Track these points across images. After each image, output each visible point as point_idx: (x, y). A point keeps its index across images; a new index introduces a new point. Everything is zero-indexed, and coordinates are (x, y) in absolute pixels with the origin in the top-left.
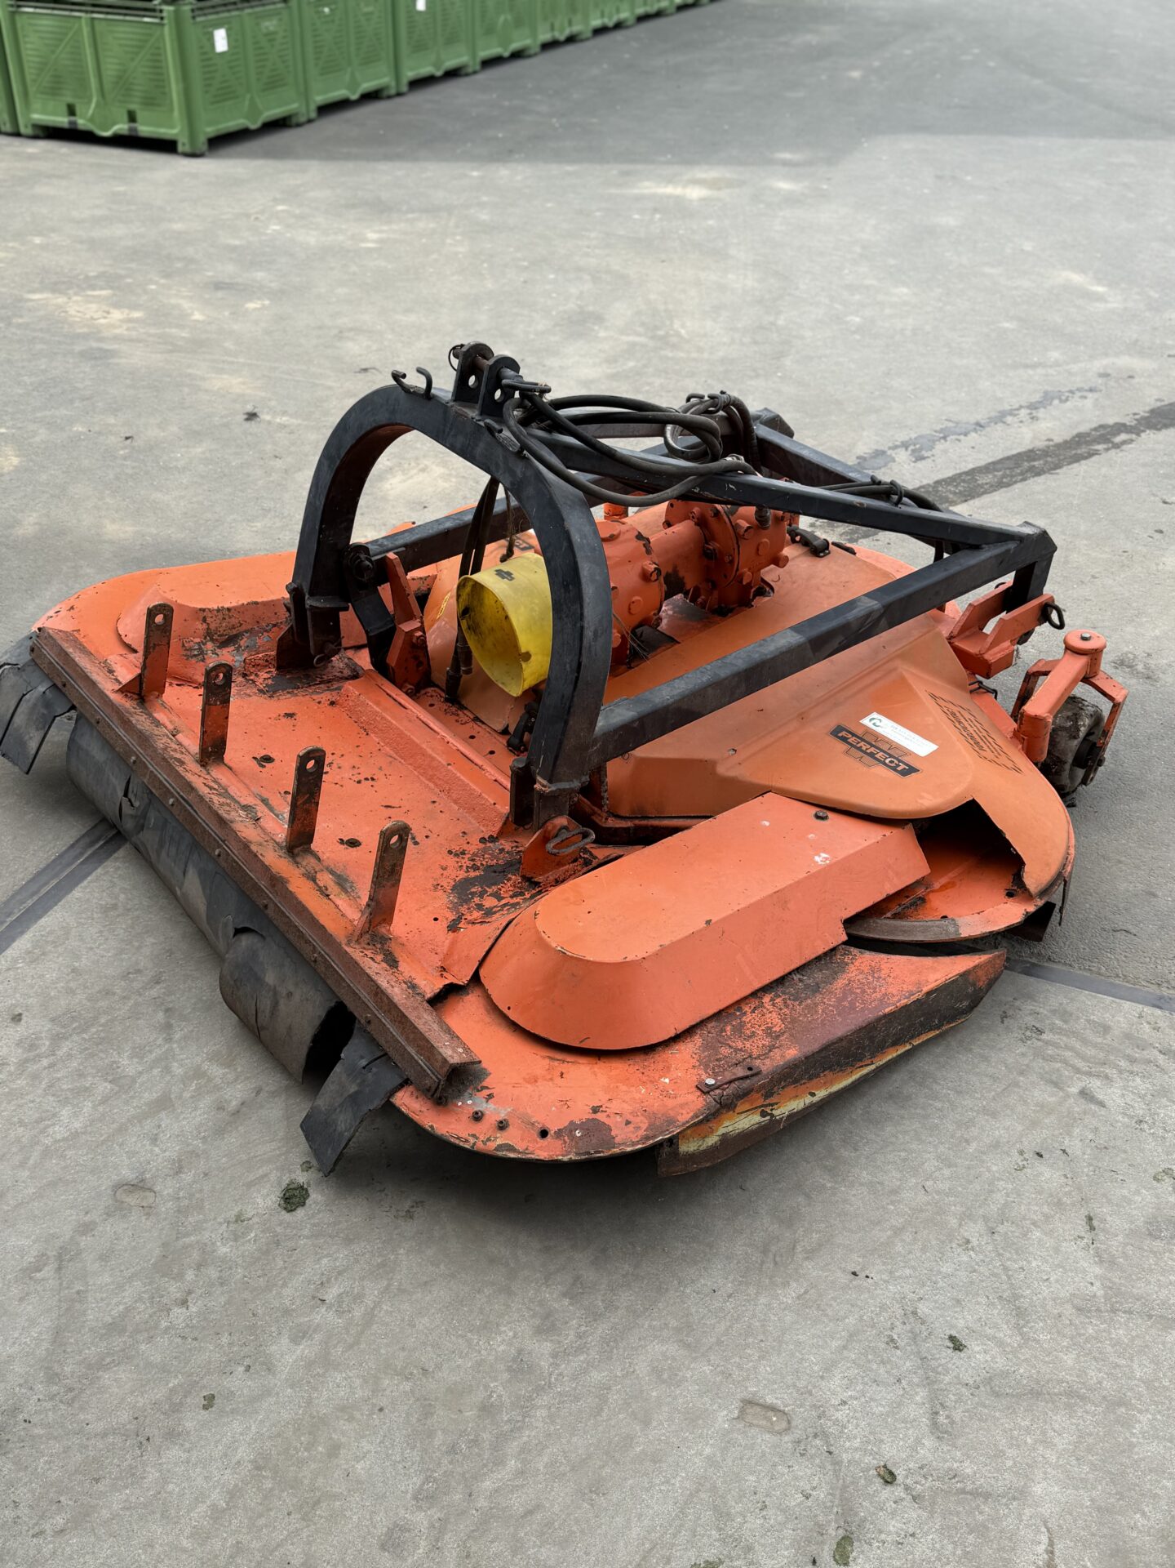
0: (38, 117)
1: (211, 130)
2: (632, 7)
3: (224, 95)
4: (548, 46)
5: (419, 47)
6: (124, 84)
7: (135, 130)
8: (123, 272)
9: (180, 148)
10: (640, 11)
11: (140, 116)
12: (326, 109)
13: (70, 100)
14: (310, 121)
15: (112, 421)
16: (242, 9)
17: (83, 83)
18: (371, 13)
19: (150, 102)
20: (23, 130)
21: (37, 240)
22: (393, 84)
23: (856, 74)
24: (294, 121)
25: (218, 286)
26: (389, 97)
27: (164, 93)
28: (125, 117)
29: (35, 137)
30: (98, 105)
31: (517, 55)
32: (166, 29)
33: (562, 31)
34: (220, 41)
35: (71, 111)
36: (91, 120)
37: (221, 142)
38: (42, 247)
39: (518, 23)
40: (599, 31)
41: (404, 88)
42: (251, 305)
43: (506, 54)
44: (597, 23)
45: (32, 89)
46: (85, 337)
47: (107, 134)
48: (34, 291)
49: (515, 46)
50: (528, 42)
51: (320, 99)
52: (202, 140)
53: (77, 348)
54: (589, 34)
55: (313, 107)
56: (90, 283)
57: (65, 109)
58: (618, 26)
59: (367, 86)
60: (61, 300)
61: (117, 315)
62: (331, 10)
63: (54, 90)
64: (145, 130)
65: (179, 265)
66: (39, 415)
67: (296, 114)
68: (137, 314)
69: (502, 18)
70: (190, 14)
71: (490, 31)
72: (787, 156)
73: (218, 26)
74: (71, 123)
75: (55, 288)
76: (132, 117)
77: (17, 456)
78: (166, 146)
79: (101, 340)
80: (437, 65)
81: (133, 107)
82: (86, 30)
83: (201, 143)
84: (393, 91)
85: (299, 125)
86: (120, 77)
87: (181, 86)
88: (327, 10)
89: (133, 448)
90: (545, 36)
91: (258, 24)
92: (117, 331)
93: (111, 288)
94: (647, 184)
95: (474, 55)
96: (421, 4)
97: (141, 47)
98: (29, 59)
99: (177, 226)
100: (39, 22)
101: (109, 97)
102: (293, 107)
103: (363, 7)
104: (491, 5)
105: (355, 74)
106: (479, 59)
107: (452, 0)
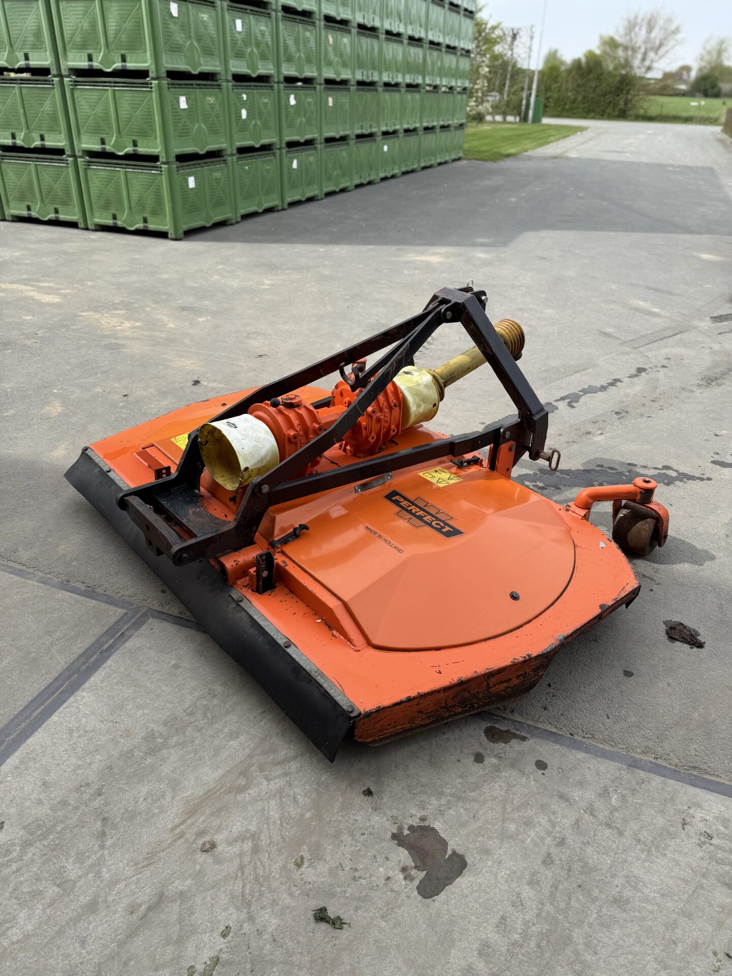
0: (98, 220)
1: (186, 227)
2: (400, 168)
3: (193, 209)
4: (358, 186)
5: (294, 186)
6: (141, 204)
7: (147, 227)
8: (133, 301)
9: (170, 236)
10: (404, 169)
11: (149, 220)
12: (246, 217)
13: (114, 212)
14: (237, 223)
15: (117, 385)
16: (203, 167)
17: (121, 204)
18: (269, 169)
19: (154, 213)
20: (90, 227)
21: (90, 284)
22: (280, 204)
23: (513, 199)
24: (229, 222)
25: (184, 309)
26: (278, 211)
27: (162, 209)
28: (142, 220)
29: (96, 230)
30: (128, 214)
31: (343, 190)
32: (163, 177)
33: (365, 179)
34: (192, 182)
35: (115, 217)
36: (124, 222)
37: (190, 233)
38: (92, 287)
39: (344, 175)
40: (384, 179)
41: (286, 207)
42: (200, 320)
43: (338, 190)
44: (382, 175)
45: (95, 207)
46: (108, 336)
47: (132, 229)
48: (84, 311)
49: (342, 186)
50: (348, 184)
51: (243, 212)
52: (181, 231)
53: (103, 343)
54: (378, 180)
55: (239, 215)
56: (115, 307)
57: (111, 216)
58: (393, 177)
59: (267, 205)
60: (98, 316)
61: (127, 324)
62: (249, 168)
63: (107, 206)
64: (152, 227)
65: (164, 297)
66: (77, 382)
67: (230, 219)
68: (138, 324)
69: (335, 173)
70: (176, 169)
71: (329, 178)
72: (482, 240)
73: (190, 175)
74: (114, 223)
75: (95, 310)
76: (145, 221)
77: (61, 406)
78: (163, 235)
79: (117, 338)
80: (302, 195)
81: (145, 215)
82: (123, 177)
83: (181, 234)
84: (280, 208)
85: (231, 225)
86: (139, 201)
87: (170, 205)
88: (247, 168)
89: (128, 401)
90: (357, 181)
91: (211, 174)
92: (127, 333)
93: (126, 309)
94: (411, 255)
95: (321, 191)
96: (295, 165)
97: (150, 186)
98: (94, 190)
99: (164, 276)
100: (99, 173)
101: (134, 210)
102: (229, 215)
103: (265, 166)
104: (330, 165)
105: (261, 199)
106: (324, 192)
107: (310, 163)
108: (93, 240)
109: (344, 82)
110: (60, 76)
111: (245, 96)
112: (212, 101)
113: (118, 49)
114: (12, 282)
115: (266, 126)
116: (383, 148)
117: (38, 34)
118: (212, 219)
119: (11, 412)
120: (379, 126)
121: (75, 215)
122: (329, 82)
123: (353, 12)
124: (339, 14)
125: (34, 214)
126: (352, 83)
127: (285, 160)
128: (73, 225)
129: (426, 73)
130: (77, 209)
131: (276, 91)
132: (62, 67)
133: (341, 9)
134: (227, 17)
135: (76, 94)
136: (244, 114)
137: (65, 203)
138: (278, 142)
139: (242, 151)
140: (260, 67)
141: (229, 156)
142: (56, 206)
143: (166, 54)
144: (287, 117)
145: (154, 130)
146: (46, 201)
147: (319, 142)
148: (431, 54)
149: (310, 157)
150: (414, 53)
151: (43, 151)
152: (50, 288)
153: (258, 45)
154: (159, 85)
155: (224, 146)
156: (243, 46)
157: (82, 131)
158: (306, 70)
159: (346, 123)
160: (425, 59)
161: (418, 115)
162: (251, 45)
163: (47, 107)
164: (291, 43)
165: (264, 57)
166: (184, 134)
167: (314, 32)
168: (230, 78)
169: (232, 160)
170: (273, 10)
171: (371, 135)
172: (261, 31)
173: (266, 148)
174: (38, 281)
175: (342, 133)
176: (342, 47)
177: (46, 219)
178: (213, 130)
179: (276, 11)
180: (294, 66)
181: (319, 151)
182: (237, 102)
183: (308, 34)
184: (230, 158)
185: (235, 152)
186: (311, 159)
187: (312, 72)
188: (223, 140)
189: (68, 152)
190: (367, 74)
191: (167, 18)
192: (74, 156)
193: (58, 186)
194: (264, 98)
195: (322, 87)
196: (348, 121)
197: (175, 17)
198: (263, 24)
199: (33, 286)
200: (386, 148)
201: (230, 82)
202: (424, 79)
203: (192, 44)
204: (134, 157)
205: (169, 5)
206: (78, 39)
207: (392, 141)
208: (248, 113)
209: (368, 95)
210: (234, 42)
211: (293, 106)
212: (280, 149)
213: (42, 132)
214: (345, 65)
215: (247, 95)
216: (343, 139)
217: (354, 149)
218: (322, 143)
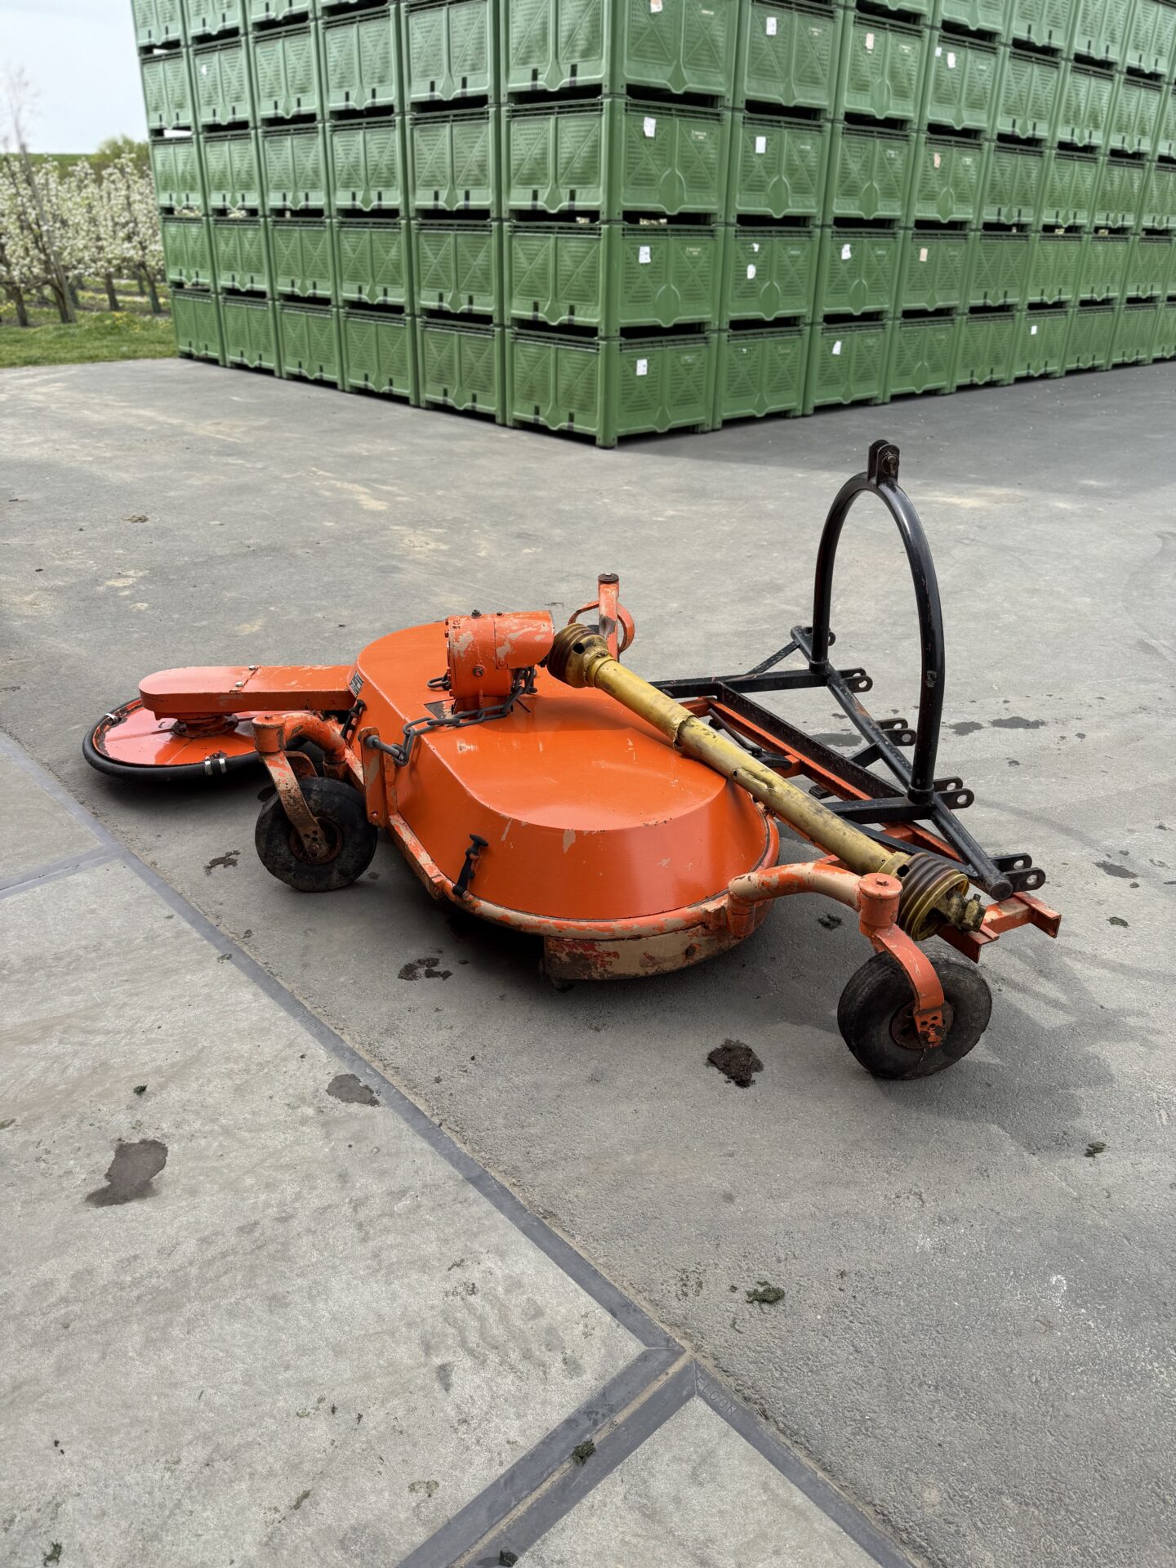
0: (518, 415)
1: (622, 431)
2: (1062, 363)
3: (640, 406)
4: (964, 388)
5: (830, 381)
6: (569, 394)
7: (572, 427)
8: (468, 519)
9: (599, 442)
10: (1071, 366)
11: (576, 418)
12: (729, 423)
13: (537, 403)
14: (715, 430)
15: (346, 613)
16: (664, 346)
17: (546, 391)
18: (788, 354)
19: (584, 408)
20: (506, 422)
21: (440, 493)
22: (800, 408)
24: (700, 429)
25: (519, 536)
26: (795, 417)
27: (593, 403)
28: (567, 418)
29: (514, 428)
30: (552, 408)
31: (931, 393)
32: (600, 357)
33: (981, 377)
34: (642, 368)
36: (547, 419)
37: (628, 440)
38: (439, 498)
39: (936, 368)
40: (1022, 380)
41: (810, 411)
42: (527, 551)
43: (920, 392)
44: (1020, 373)
45: (517, 395)
46: (393, 557)
47: (555, 429)
48: (398, 525)
49: (930, 386)
50: (944, 383)
51: (727, 415)
52: (615, 437)
53: (381, 564)
54: (1010, 381)
55: (719, 420)
56: (440, 524)
57: (533, 410)
59: (774, 407)
60: (409, 532)
61: (432, 546)
62: (749, 350)
63: (529, 396)
64: (578, 427)
65: (511, 519)
66: (306, 602)
67: (703, 424)
68: (444, 547)
69: (919, 364)
70: (619, 348)
71: (904, 373)
73: (641, 357)
74: (536, 420)
75: (413, 525)
76: (571, 418)
77: (261, 626)
78: (588, 440)
79: (401, 561)
80: (846, 397)
81: (572, 410)
82: (553, 356)
83: (614, 442)
84: (800, 413)
85: (704, 432)
86: (568, 390)
87: (604, 398)
88: (745, 350)
89: (337, 633)
90: (963, 380)
91: (678, 357)
92: (419, 557)
93: (449, 528)
94: (937, 493)
95: (885, 391)
96: (837, 349)
97: (583, 369)
98: (518, 374)
99: (540, 493)
100: (528, 350)
101: (560, 403)
102: (701, 419)
103: (780, 349)
104: (909, 354)
105: (762, 398)
106: (889, 395)
107: (869, 348)
108: (499, 440)
109: (957, 226)
110: (500, 219)
111: (756, 247)
112: (695, 254)
113: (567, 184)
114: (354, 481)
115: (790, 290)
116: (1030, 330)
117: (482, 167)
118: (669, 421)
119: (204, 623)
120: (1023, 292)
121: (492, 405)
122: (922, 224)
123: (993, 118)
124: (959, 120)
125: (450, 401)
126: (974, 227)
127: (819, 342)
128: (488, 418)
129: (1146, 209)
130: (496, 398)
131: (816, 239)
132: (504, 208)
133: (965, 114)
134: (741, 132)
135: (515, 243)
136: (751, 271)
137: (485, 389)
138: (810, 315)
139: (738, 325)
140: (790, 203)
141: (714, 331)
142: (475, 392)
143: (626, 187)
144: (832, 277)
145: (595, 292)
146: (465, 385)
147: (890, 316)
148: (1160, 178)
149: (869, 339)
150: (1122, 178)
151: (470, 317)
152: (388, 492)
153: (792, 171)
154: (610, 230)
155: (707, 317)
156: (763, 173)
157: (515, 292)
158: (879, 207)
159: (952, 287)
160: (1145, 187)
161: (1117, 278)
162: (779, 172)
163: (481, 258)
164: (854, 167)
165: (801, 189)
166: (640, 298)
167: (905, 151)
168: (733, 220)
169: (719, 337)
170: (827, 120)
171: (1005, 308)
172: (801, 151)
173: (787, 323)
174: (385, 483)
175: (940, 304)
176: (961, 170)
177: (461, 408)
178: (692, 295)
179: (833, 121)
180: (857, 202)
181: (889, 331)
182: (741, 254)
183: (892, 153)
184: (714, 336)
185: (726, 326)
186: (871, 342)
187: (894, 210)
188: (708, 309)
189: (496, 320)
190: (1010, 210)
191: (636, 138)
192: (502, 325)
193: (479, 365)
194: (793, 250)
195: (910, 232)
196: (958, 285)
197: (650, 138)
198: (810, 141)
199: (372, 488)
200: (1034, 330)
201: (733, 225)
202: (1139, 218)
203: (673, 173)
204: (569, 329)
205: (643, 121)
206: (525, 170)
207: (1048, 319)
208: (757, 270)
209: (1005, 247)
210: (748, 169)
211: (846, 261)
212: (812, 324)
213: (471, 293)
214: (962, 199)
215: (761, 244)
216: (943, 313)
217: (965, 329)
218: (898, 319)
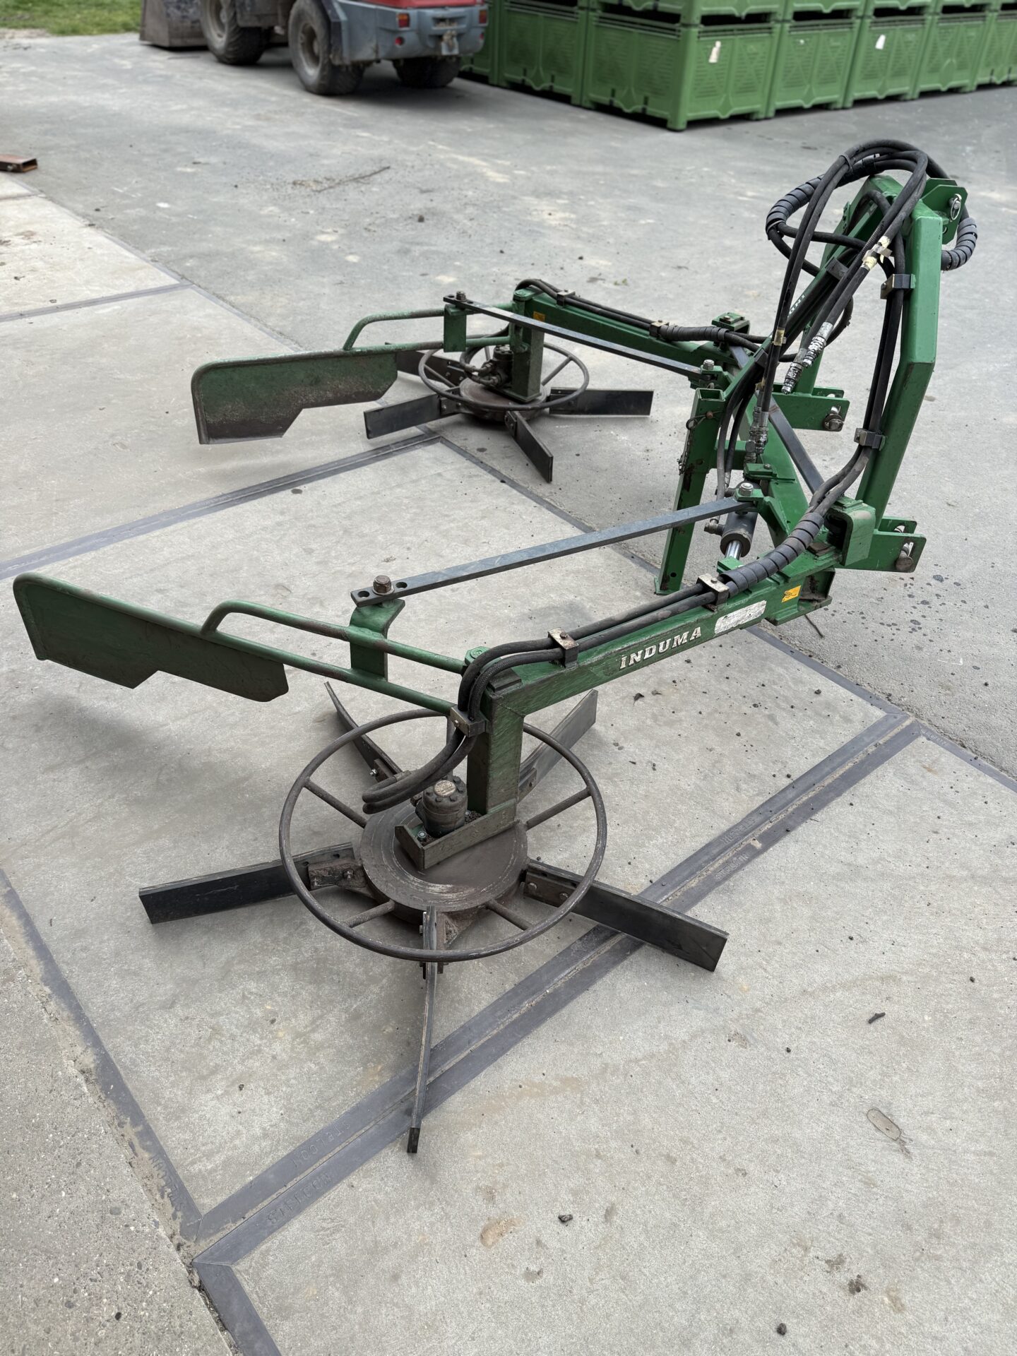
0: (595, 96)
1: (691, 115)
3: (707, 93)
4: (984, 87)
5: (870, 76)
7: (646, 110)
9: (667, 125)
11: (650, 101)
12: (782, 112)
13: (614, 86)
14: (767, 119)
18: (837, 47)
19: (659, 92)
20: (585, 104)
22: (841, 100)
24: (755, 116)
25: (630, 208)
26: (836, 109)
28: (642, 101)
29: (591, 109)
30: (629, 91)
31: (953, 91)
33: (1001, 74)
34: (715, 54)
35: (613, 94)
36: (623, 100)
37: (695, 124)
39: (962, 66)
41: (849, 104)
43: (944, 89)
48: (525, 195)
49: (953, 84)
50: (965, 81)
51: (780, 104)
52: (684, 121)
55: (772, 109)
56: (560, 195)
57: (609, 92)
59: (821, 99)
62: (806, 42)
63: (607, 79)
64: (651, 110)
69: (948, 61)
70: (697, 34)
71: (934, 70)
74: (611, 101)
76: (646, 101)
80: (880, 91)
81: (648, 94)
84: (839, 106)
85: (758, 120)
88: (802, 41)
90: (983, 79)
91: (745, 47)
93: (569, 199)
95: (915, 87)
96: (880, 44)
102: (757, 107)
103: (832, 40)
104: (941, 49)
105: (810, 90)
106: (918, 91)
107: (907, 43)
114: (471, 155)
118: (731, 108)
121: (571, 86)
125: (529, 81)
127: (866, 35)
128: (566, 99)
130: (576, 80)
137: (563, 70)
138: (862, 8)
139: (800, 16)
141: (779, 22)
142: (554, 72)
147: (931, 10)
149: (910, 33)
152: (505, 166)
155: (775, 7)
169: (782, 28)
173: (840, 15)
174: (497, 157)
177: (539, 88)
181: (927, 26)
184: (778, 26)
185: (789, 17)
186: (911, 37)
192: (586, 8)
193: (560, 47)
199: (490, 162)
204: (653, 15)
212: (862, 18)
216: (977, 8)
217: (993, 27)
218: (937, 14)
